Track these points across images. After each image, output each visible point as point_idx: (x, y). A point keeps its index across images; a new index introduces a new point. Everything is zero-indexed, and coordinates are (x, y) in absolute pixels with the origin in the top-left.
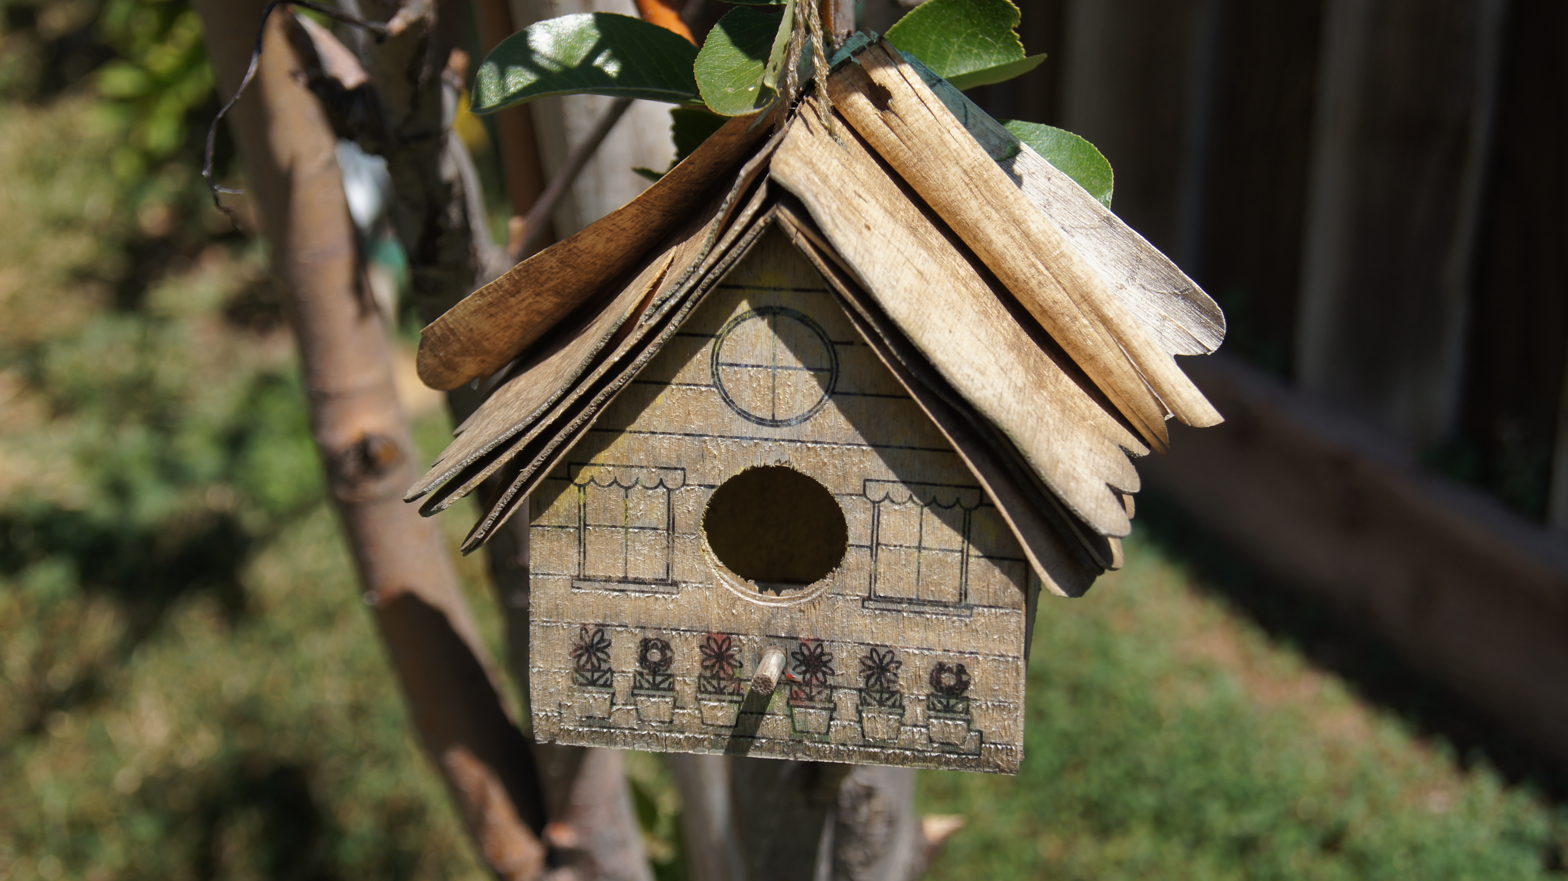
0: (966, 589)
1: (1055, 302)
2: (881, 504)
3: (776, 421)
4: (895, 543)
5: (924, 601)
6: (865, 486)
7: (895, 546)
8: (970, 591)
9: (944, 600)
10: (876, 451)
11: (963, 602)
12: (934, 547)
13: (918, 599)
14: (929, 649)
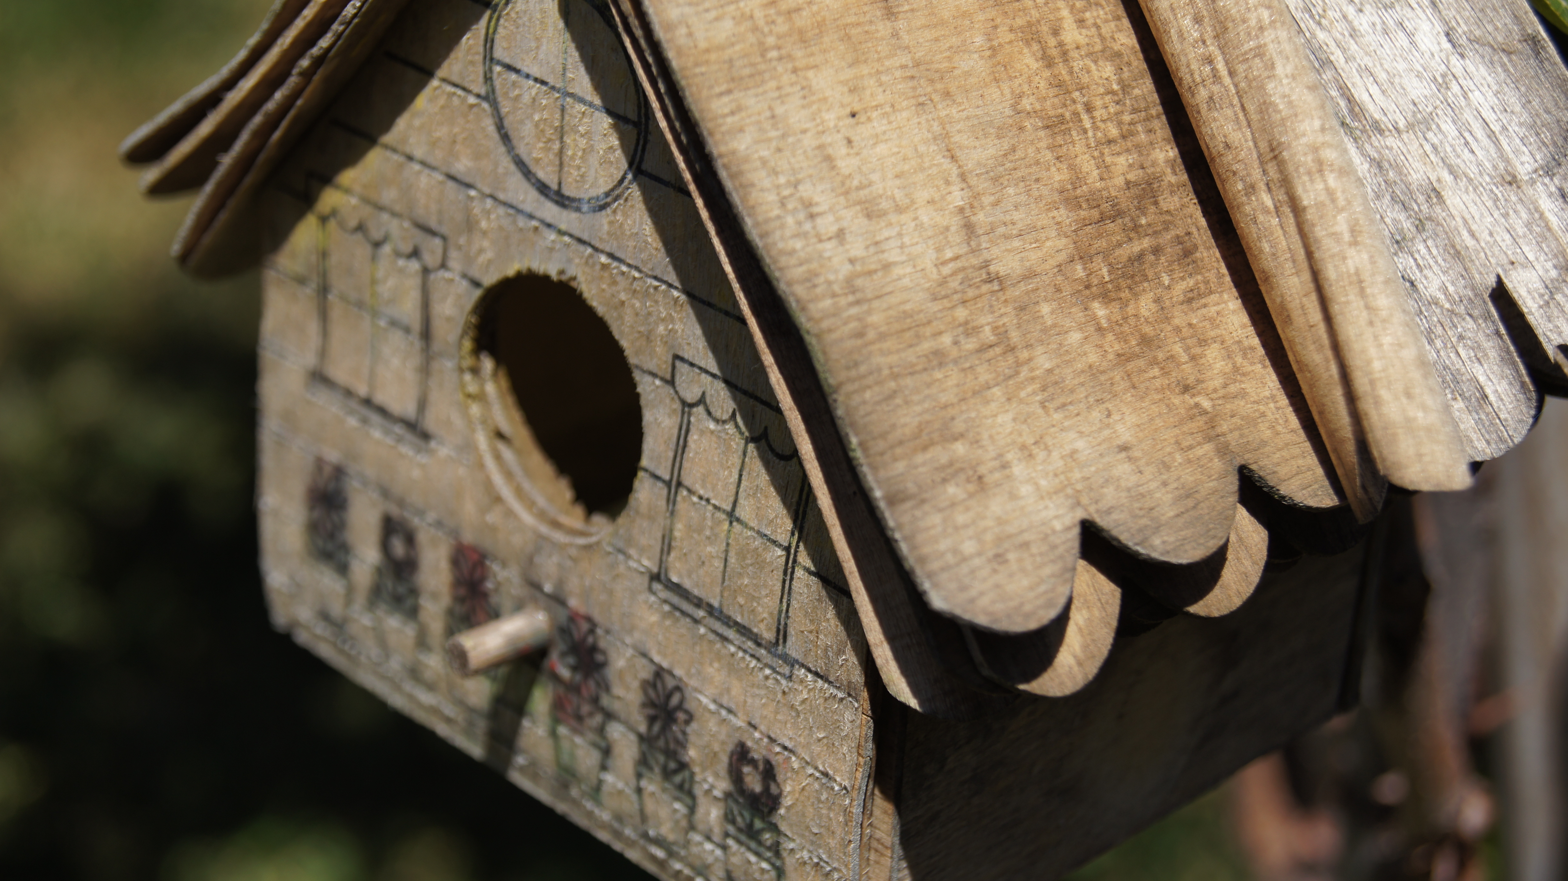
0: (786, 624)
1: (1228, 146)
2: (695, 410)
3: (562, 196)
4: (702, 492)
5: (729, 618)
6: (674, 367)
7: (701, 498)
8: (791, 631)
9: (755, 630)
10: (693, 307)
11: (780, 648)
12: (752, 524)
13: (721, 612)
14: (730, 711)
